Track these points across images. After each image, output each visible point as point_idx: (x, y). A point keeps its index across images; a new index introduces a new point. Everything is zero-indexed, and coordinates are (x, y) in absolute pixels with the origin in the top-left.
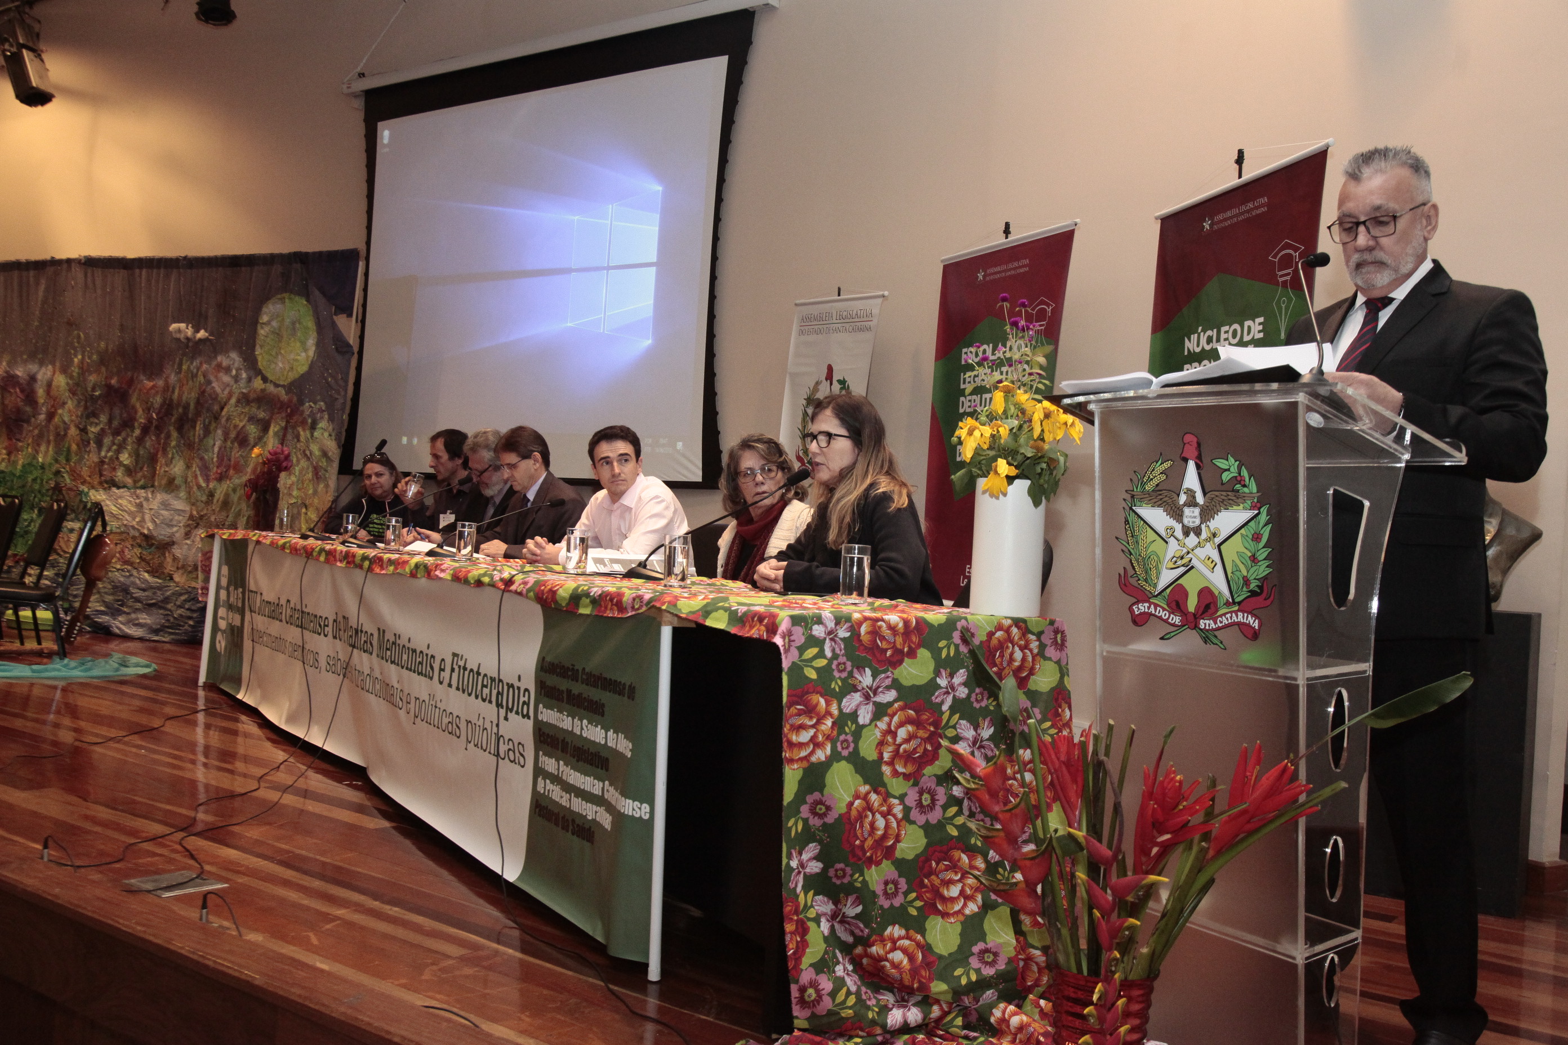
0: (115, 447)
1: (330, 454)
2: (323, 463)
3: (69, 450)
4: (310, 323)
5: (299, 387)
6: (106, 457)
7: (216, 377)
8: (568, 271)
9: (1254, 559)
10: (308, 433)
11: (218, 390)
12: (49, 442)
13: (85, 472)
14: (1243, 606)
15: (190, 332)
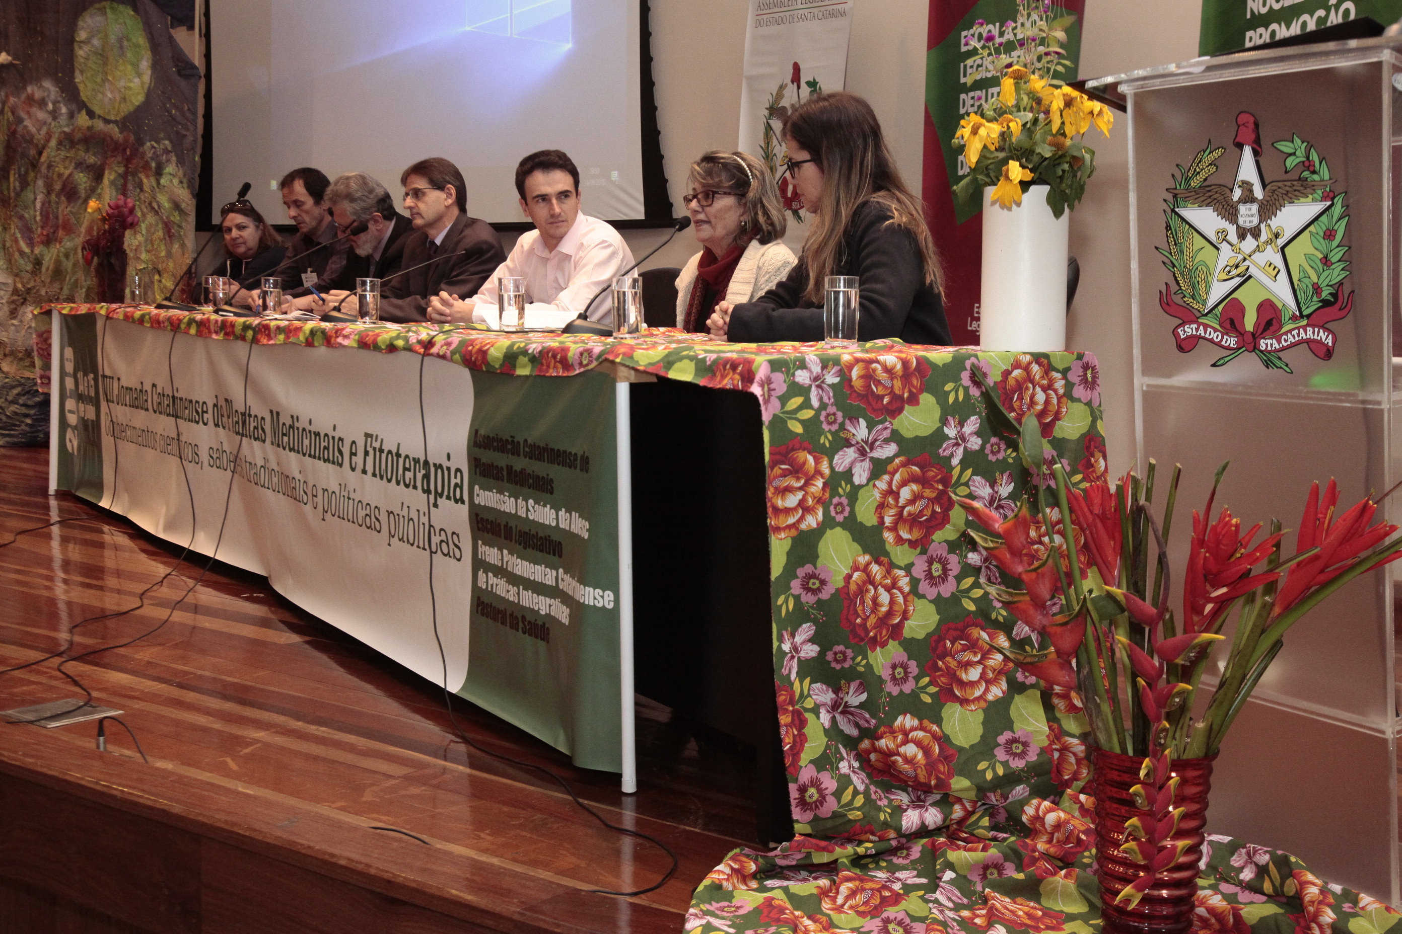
1: (183, 205)
2: (176, 217)
4: (141, 40)
5: (135, 122)
7: (28, 113)
9: (1326, 261)
10: (153, 180)
14: (1312, 320)
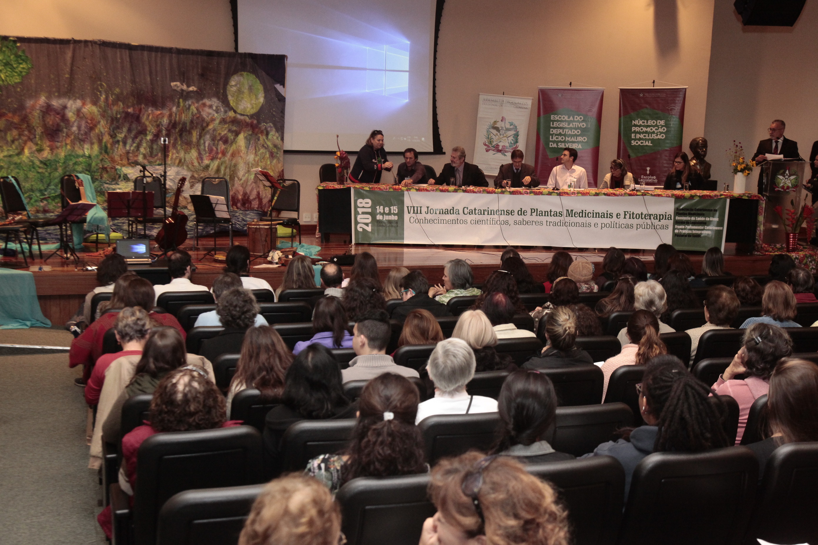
0: (135, 145)
1: (279, 146)
2: (275, 150)
3: (106, 147)
4: (260, 87)
5: (257, 116)
6: (130, 150)
7: (203, 110)
8: (365, 69)
10: (264, 137)
11: (205, 116)
12: (92, 144)
13: (117, 158)
14: (793, 188)
15: (185, 87)
